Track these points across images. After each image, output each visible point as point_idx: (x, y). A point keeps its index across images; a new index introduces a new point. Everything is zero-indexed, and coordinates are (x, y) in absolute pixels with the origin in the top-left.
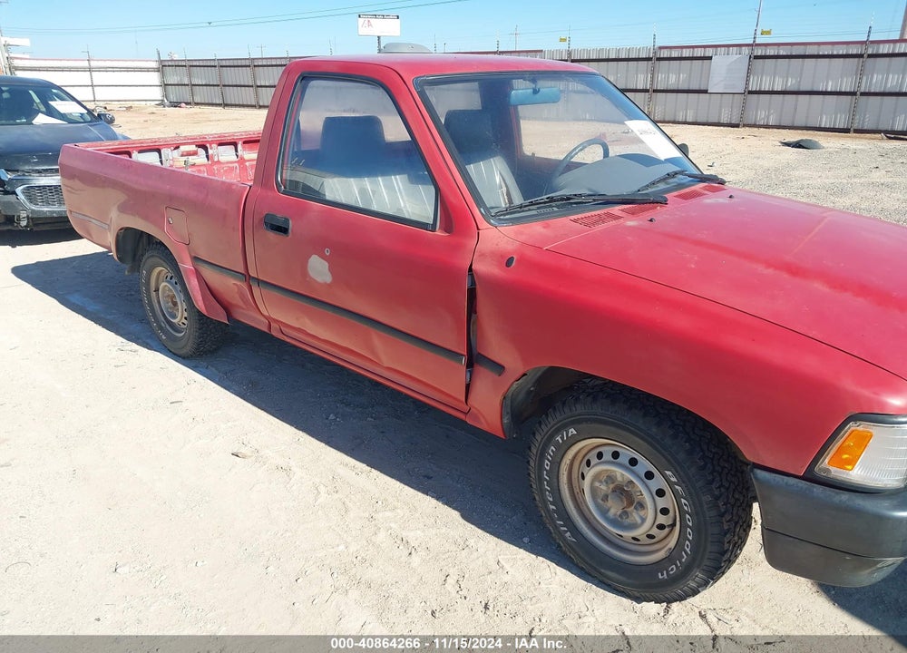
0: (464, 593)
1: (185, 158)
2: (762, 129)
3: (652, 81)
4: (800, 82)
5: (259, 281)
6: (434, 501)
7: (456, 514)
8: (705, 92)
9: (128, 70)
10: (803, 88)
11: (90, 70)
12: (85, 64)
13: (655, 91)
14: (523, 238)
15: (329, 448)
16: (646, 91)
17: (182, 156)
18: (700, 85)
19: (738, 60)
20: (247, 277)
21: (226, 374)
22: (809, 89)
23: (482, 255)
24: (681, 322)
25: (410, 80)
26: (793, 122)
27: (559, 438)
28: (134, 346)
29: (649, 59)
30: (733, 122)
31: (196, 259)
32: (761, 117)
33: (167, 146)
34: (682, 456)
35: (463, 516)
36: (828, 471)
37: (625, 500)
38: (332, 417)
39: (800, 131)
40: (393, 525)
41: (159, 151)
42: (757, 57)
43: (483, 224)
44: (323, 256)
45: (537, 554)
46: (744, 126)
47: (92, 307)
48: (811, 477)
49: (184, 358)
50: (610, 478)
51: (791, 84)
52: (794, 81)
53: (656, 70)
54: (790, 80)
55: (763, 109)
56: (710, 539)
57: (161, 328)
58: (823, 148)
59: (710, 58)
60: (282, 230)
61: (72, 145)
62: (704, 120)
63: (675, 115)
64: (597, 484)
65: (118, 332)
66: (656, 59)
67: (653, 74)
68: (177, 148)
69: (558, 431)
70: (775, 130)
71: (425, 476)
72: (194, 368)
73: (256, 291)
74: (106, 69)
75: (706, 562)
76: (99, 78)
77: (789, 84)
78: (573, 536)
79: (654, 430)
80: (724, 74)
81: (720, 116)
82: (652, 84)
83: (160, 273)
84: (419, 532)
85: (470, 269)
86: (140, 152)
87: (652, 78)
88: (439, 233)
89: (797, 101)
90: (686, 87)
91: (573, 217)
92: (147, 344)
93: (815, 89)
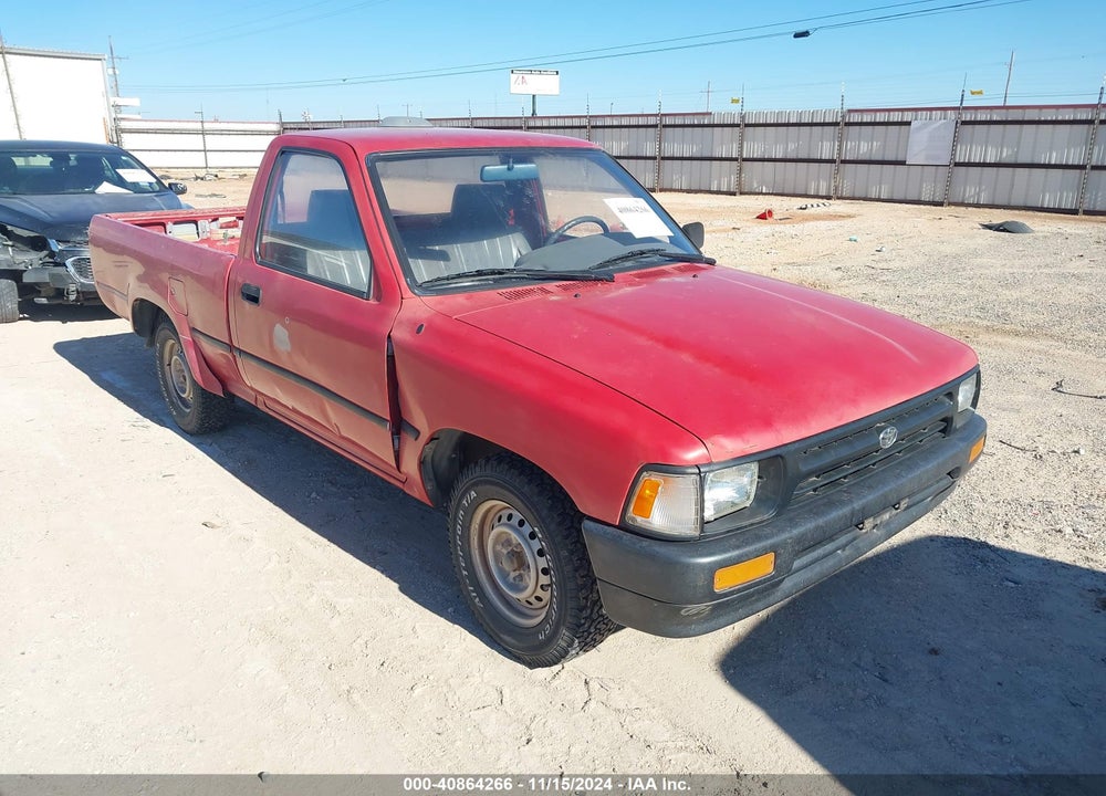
0: (369, 651)
1: (224, 231)
2: (970, 209)
3: (840, 149)
4: (1017, 152)
5: (241, 351)
6: (378, 574)
7: (395, 586)
8: (903, 163)
9: (245, 133)
10: (1020, 161)
11: (203, 133)
12: (198, 126)
13: (844, 162)
14: (439, 308)
15: (298, 523)
16: (832, 161)
17: (221, 228)
18: (897, 155)
19: (944, 125)
20: (231, 347)
21: (227, 451)
22: (1028, 161)
23: (400, 323)
24: (531, 383)
25: (362, 155)
26: (1010, 199)
27: (464, 502)
28: (148, 422)
29: (836, 124)
30: (937, 199)
31: (194, 330)
32: (970, 193)
33: (205, 217)
34: (545, 513)
35: (401, 589)
36: (634, 520)
37: (515, 561)
38: (314, 495)
39: (1017, 212)
40: (327, 592)
41: (196, 223)
42: (964, 123)
43: (408, 293)
44: (283, 325)
45: (455, 623)
46: (950, 204)
47: (122, 384)
48: (624, 527)
49: (191, 435)
50: (508, 542)
51: (1006, 155)
52: (1010, 152)
53: (845, 135)
54: (1005, 150)
55: (972, 185)
56: (569, 595)
57: (172, 403)
58: (1033, 231)
59: (909, 123)
60: (254, 299)
61: (103, 216)
62: (901, 197)
63: (867, 192)
64: (499, 548)
65: (137, 409)
66: (844, 124)
67: (841, 142)
68: (215, 220)
69: (463, 495)
70: (987, 210)
71: (380, 552)
72: (198, 445)
73: (239, 360)
74: (221, 132)
75: (569, 619)
76: (213, 142)
77: (1004, 155)
78: (481, 601)
79: (526, 489)
80: (925, 144)
81: (920, 193)
82: (839, 154)
83: (173, 345)
84: (351, 600)
85: (389, 336)
86: (175, 223)
87: (840, 146)
88: (372, 301)
89: (1014, 175)
90: (880, 158)
91: (500, 291)
92: (161, 420)
93: (1036, 161)
